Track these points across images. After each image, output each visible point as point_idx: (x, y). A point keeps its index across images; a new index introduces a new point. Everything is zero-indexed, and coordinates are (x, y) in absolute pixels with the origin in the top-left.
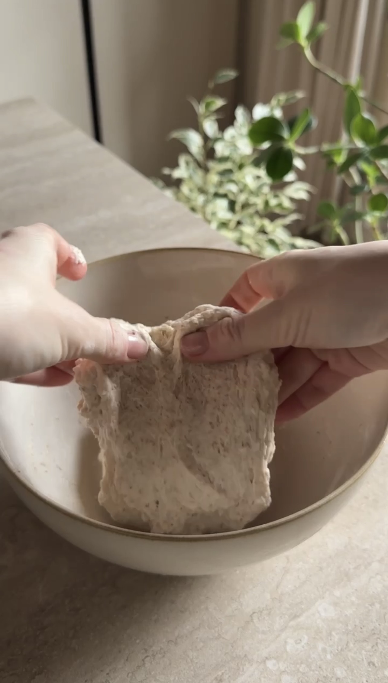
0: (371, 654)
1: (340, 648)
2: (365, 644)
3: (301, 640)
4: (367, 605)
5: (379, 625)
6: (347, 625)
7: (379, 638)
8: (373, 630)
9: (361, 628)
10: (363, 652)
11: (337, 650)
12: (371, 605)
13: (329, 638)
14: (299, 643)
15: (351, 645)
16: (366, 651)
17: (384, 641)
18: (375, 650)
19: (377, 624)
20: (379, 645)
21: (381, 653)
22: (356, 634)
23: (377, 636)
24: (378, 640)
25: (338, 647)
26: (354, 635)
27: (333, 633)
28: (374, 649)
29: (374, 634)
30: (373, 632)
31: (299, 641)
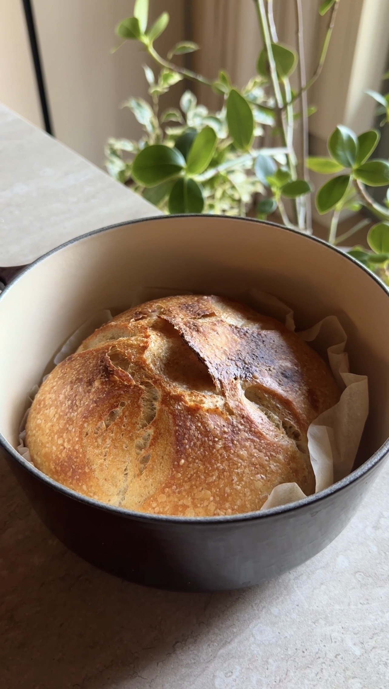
0: (315, 683)
1: (278, 678)
2: (308, 671)
3: (232, 672)
4: (310, 623)
5: (325, 646)
6: (287, 650)
7: (325, 663)
8: (317, 653)
9: (303, 652)
10: (306, 681)
11: (275, 682)
12: (314, 623)
13: (266, 667)
14: (230, 676)
15: (291, 674)
16: (309, 680)
17: (330, 665)
18: (320, 678)
19: (322, 645)
20: (324, 671)
21: (327, 680)
22: (297, 660)
23: (321, 660)
24: (324, 665)
25: (276, 677)
26: (294, 661)
27: (270, 661)
28: (318, 677)
29: (319, 658)
30: (317, 656)
31: (230, 674)
